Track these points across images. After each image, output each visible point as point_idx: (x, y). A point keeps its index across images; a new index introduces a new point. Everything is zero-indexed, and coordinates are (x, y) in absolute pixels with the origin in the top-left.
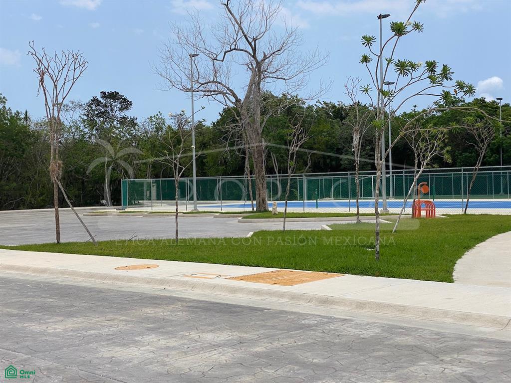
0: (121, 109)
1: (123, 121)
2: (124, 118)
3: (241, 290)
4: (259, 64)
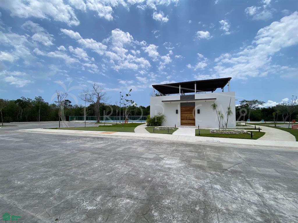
0: (69, 103)
1: (69, 105)
2: (70, 105)
3: (102, 135)
4: (99, 97)
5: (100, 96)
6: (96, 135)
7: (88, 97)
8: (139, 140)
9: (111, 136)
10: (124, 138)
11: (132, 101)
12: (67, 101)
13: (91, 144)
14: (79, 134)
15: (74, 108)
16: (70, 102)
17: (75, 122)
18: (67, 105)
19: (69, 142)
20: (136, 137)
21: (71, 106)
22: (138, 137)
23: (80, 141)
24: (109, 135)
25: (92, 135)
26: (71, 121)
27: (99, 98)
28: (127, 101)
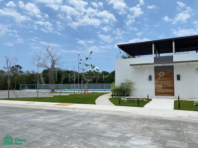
2: (20, 71)
5: (55, 60)
6: (50, 107)
7: (41, 61)
8: (101, 114)
9: (67, 108)
10: (82, 111)
11: (93, 66)
12: (18, 66)
13: (44, 118)
14: (30, 106)
15: (25, 74)
16: (21, 68)
17: (26, 91)
18: (17, 71)
19: (19, 116)
20: (97, 110)
21: (22, 72)
22: (100, 110)
23: (31, 114)
24: (65, 108)
25: (45, 107)
26: (22, 90)
27: (53, 63)
28: (87, 65)
